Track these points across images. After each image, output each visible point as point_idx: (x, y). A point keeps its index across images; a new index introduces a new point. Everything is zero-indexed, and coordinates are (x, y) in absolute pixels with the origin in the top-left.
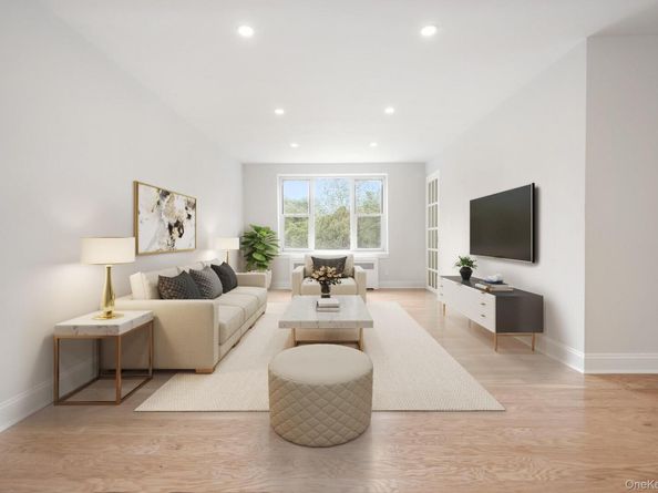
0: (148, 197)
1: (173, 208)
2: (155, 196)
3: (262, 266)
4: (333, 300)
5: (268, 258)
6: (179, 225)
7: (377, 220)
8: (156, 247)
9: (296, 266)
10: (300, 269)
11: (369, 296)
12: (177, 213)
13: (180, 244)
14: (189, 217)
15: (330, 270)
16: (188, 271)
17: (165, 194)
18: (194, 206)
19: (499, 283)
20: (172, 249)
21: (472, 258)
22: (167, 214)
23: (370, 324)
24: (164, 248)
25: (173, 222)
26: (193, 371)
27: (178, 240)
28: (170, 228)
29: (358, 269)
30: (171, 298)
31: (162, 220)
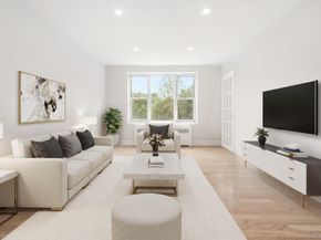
0: (29, 83)
1: (48, 91)
2: (34, 82)
3: (114, 132)
4: (159, 158)
5: (117, 127)
6: (52, 103)
7: (191, 102)
8: (35, 118)
9: (139, 131)
10: (142, 133)
11: (183, 151)
12: (51, 95)
13: (53, 116)
14: (61, 97)
15: (158, 136)
16: (57, 137)
17: (42, 80)
18: (64, 90)
19: (298, 151)
20: (47, 120)
21: (266, 129)
22: (43, 95)
23: (183, 177)
24: (41, 120)
25: (48, 100)
26: (49, 209)
27: (52, 113)
28: (46, 105)
29: (176, 133)
30: (39, 156)
31: (39, 100)
